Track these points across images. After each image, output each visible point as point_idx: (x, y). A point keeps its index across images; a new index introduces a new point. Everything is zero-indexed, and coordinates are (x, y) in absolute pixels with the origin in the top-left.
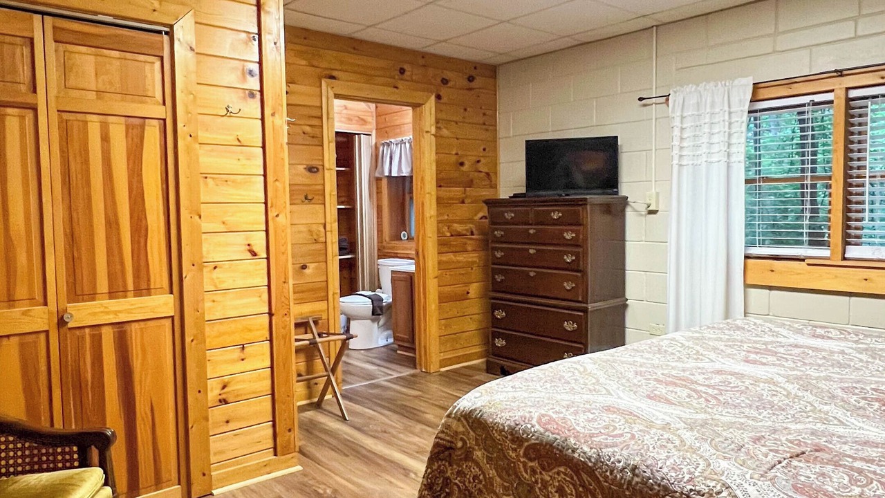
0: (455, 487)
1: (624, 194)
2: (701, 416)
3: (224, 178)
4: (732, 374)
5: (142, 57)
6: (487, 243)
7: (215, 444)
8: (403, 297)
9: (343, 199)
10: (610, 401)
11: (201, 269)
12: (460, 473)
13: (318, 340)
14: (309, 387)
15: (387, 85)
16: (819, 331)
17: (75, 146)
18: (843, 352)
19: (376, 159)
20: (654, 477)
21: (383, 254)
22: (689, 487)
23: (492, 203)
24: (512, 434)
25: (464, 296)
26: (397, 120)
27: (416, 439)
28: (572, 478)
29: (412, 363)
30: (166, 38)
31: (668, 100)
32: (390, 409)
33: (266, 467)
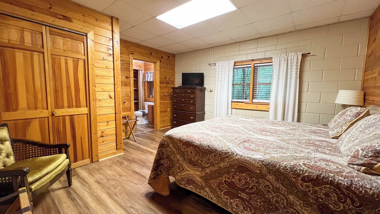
0: (165, 154)
1: (205, 87)
2: (224, 134)
3: (103, 77)
4: (229, 126)
5: (77, 42)
6: (172, 98)
7: (100, 148)
8: (151, 111)
9: (135, 87)
10: (202, 132)
11: (96, 101)
12: (166, 150)
13: (129, 121)
14: (126, 134)
15: (148, 57)
16: (247, 117)
17: (56, 65)
18: (252, 122)
19: (144, 77)
20: (213, 147)
21: (146, 101)
22: (221, 149)
23: (174, 88)
24: (179, 140)
25: (166, 111)
26: (150, 67)
27: (154, 145)
28: (194, 149)
29: (153, 128)
30: (85, 37)
31: (215, 65)
32: (147, 139)
33: (114, 153)
